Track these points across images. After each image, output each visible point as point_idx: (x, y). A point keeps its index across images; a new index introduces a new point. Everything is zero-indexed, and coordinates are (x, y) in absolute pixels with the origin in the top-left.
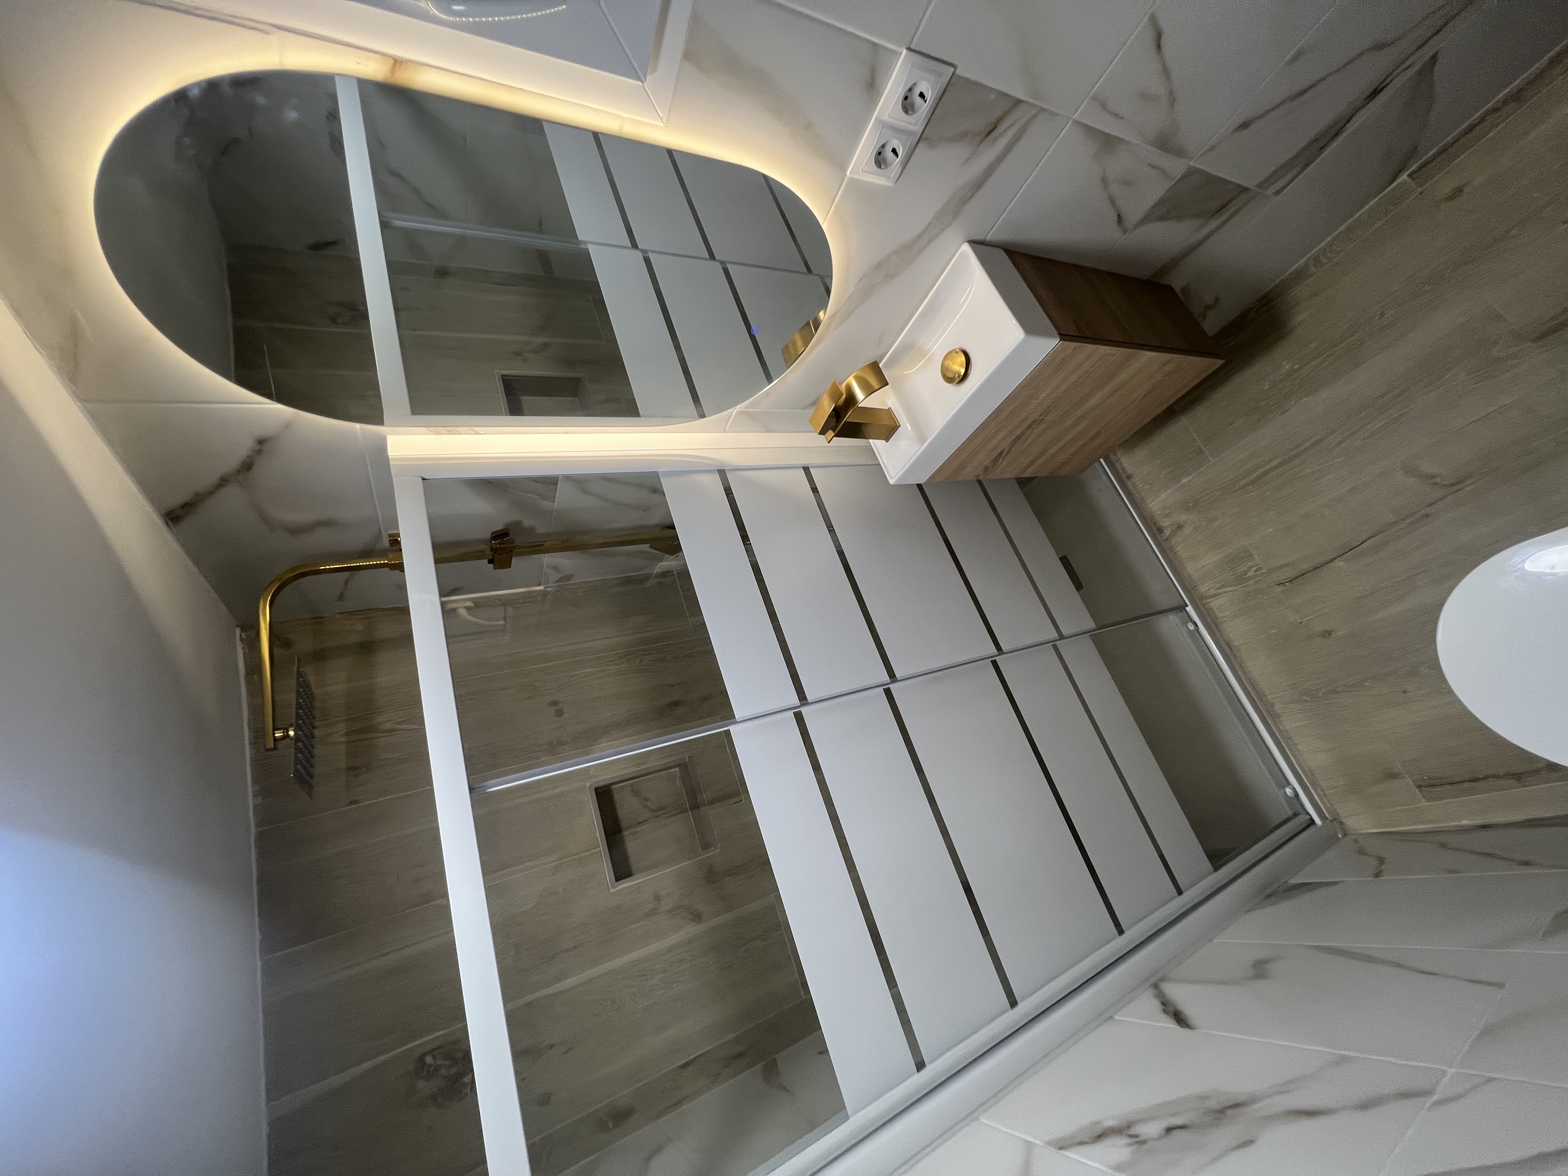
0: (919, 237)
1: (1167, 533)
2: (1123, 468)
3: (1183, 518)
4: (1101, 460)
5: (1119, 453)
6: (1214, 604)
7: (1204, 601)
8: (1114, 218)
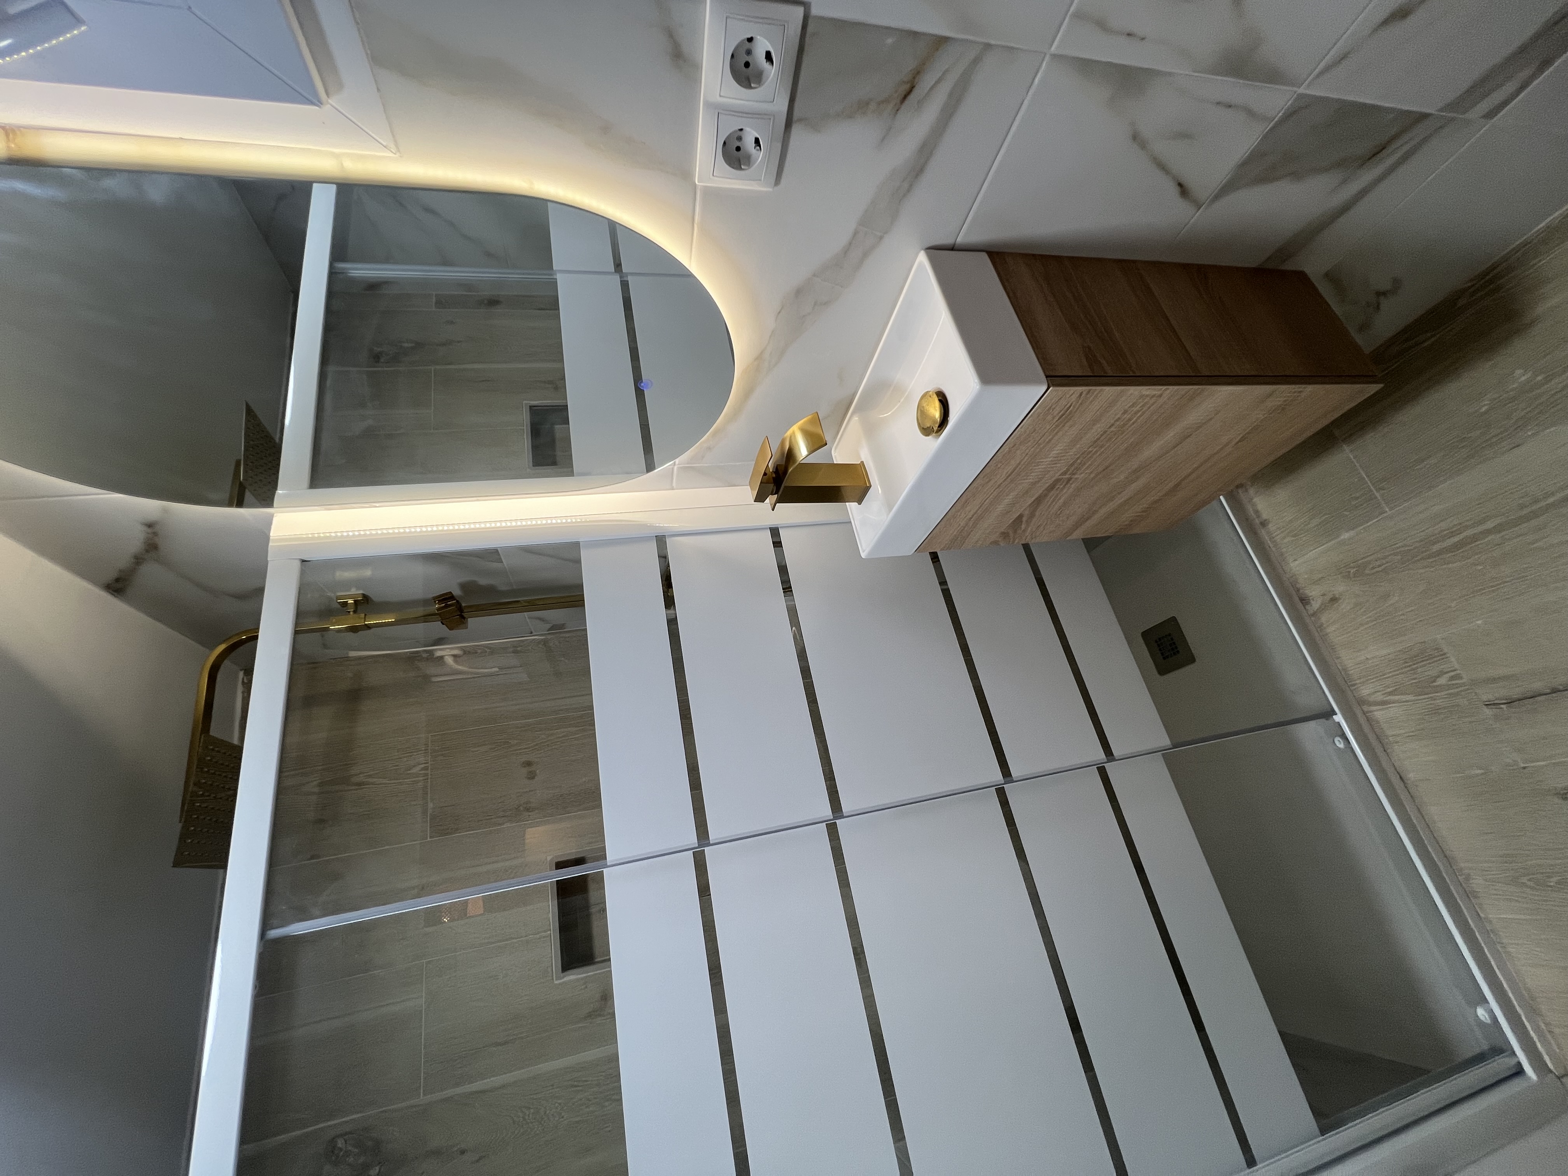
0: (846, 251)
1: (1315, 605)
2: (1257, 512)
3: (1340, 588)
4: (1221, 497)
5: (1252, 491)
6: (1379, 714)
7: (1365, 708)
8: (1174, 191)
